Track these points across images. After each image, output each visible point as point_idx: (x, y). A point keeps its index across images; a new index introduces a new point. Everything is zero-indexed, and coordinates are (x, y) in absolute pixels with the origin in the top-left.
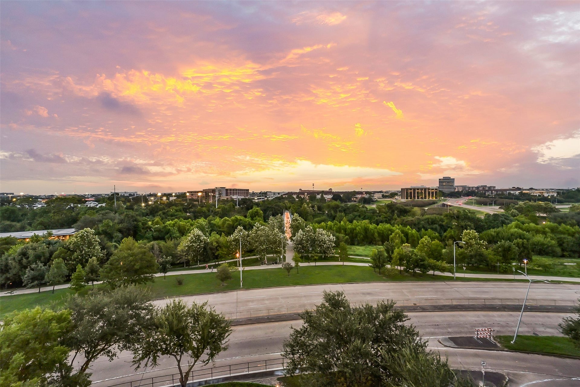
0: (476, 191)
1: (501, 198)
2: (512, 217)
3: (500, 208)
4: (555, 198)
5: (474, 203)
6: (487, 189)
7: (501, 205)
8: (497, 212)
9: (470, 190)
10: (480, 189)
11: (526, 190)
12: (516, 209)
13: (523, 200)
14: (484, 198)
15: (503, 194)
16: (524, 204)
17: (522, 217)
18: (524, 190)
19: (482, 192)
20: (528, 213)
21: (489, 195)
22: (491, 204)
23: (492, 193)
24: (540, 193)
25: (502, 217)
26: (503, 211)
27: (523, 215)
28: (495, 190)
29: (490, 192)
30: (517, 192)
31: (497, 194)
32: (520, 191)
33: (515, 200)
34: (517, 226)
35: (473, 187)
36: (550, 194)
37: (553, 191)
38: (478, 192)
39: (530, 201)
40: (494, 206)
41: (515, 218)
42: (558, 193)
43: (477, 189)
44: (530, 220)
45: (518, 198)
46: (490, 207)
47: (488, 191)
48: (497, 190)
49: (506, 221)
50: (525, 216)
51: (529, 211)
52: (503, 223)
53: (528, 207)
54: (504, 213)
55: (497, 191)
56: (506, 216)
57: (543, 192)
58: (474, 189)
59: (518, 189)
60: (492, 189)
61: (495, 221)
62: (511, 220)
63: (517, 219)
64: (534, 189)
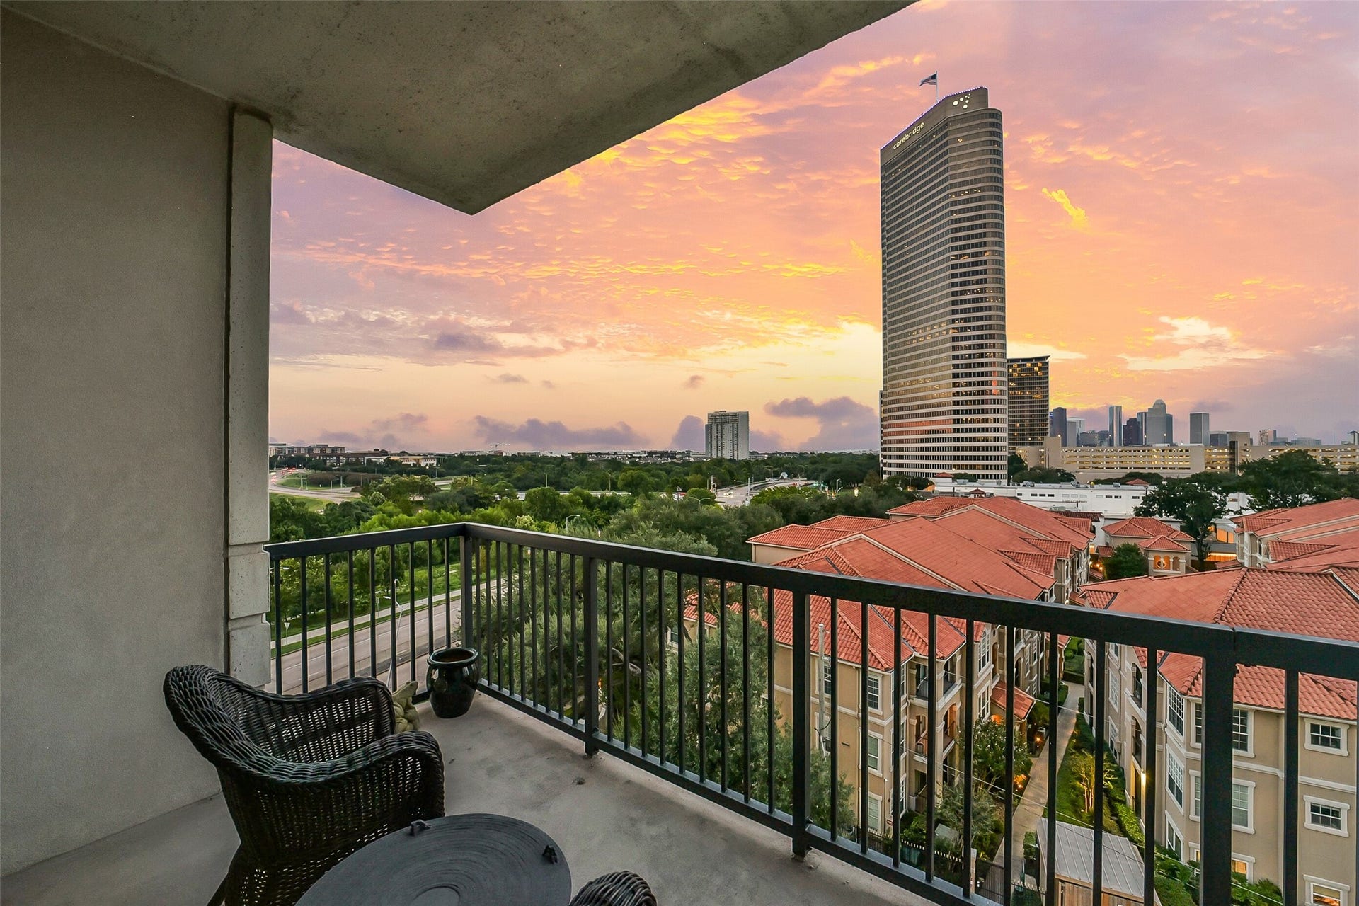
0: (307, 456)
1: (355, 471)
2: (373, 506)
3: (352, 491)
4: (435, 469)
5: (302, 481)
6: (328, 451)
7: (356, 484)
8: (348, 498)
9: (293, 453)
10: (315, 452)
11: (395, 455)
12: (380, 490)
13: (390, 474)
14: (322, 470)
15: (358, 462)
16: (392, 480)
17: (389, 505)
18: (392, 455)
19: (320, 458)
20: (399, 496)
21: (332, 465)
22: (336, 484)
23: (338, 461)
24: (415, 460)
25: (357, 508)
26: (358, 495)
27: (390, 502)
28: (344, 455)
29: (335, 458)
30: (382, 459)
31: (347, 464)
32: (386, 457)
33: (378, 474)
34: (382, 523)
35: (299, 448)
36: (428, 463)
37: (432, 456)
38: (310, 459)
39: (401, 475)
40: (343, 486)
41: (379, 507)
42: (438, 460)
43: (309, 453)
44: (400, 510)
45: (382, 470)
46: (336, 490)
47: (330, 456)
48: (347, 454)
49: (365, 515)
50: (394, 502)
51: (399, 493)
52: (359, 519)
53: (398, 485)
54: (360, 500)
55: (348, 456)
56: (363, 504)
57: (419, 459)
58: (303, 451)
59: (384, 453)
60: (339, 452)
61: (344, 517)
62: (371, 511)
63: (381, 510)
64: (407, 453)
